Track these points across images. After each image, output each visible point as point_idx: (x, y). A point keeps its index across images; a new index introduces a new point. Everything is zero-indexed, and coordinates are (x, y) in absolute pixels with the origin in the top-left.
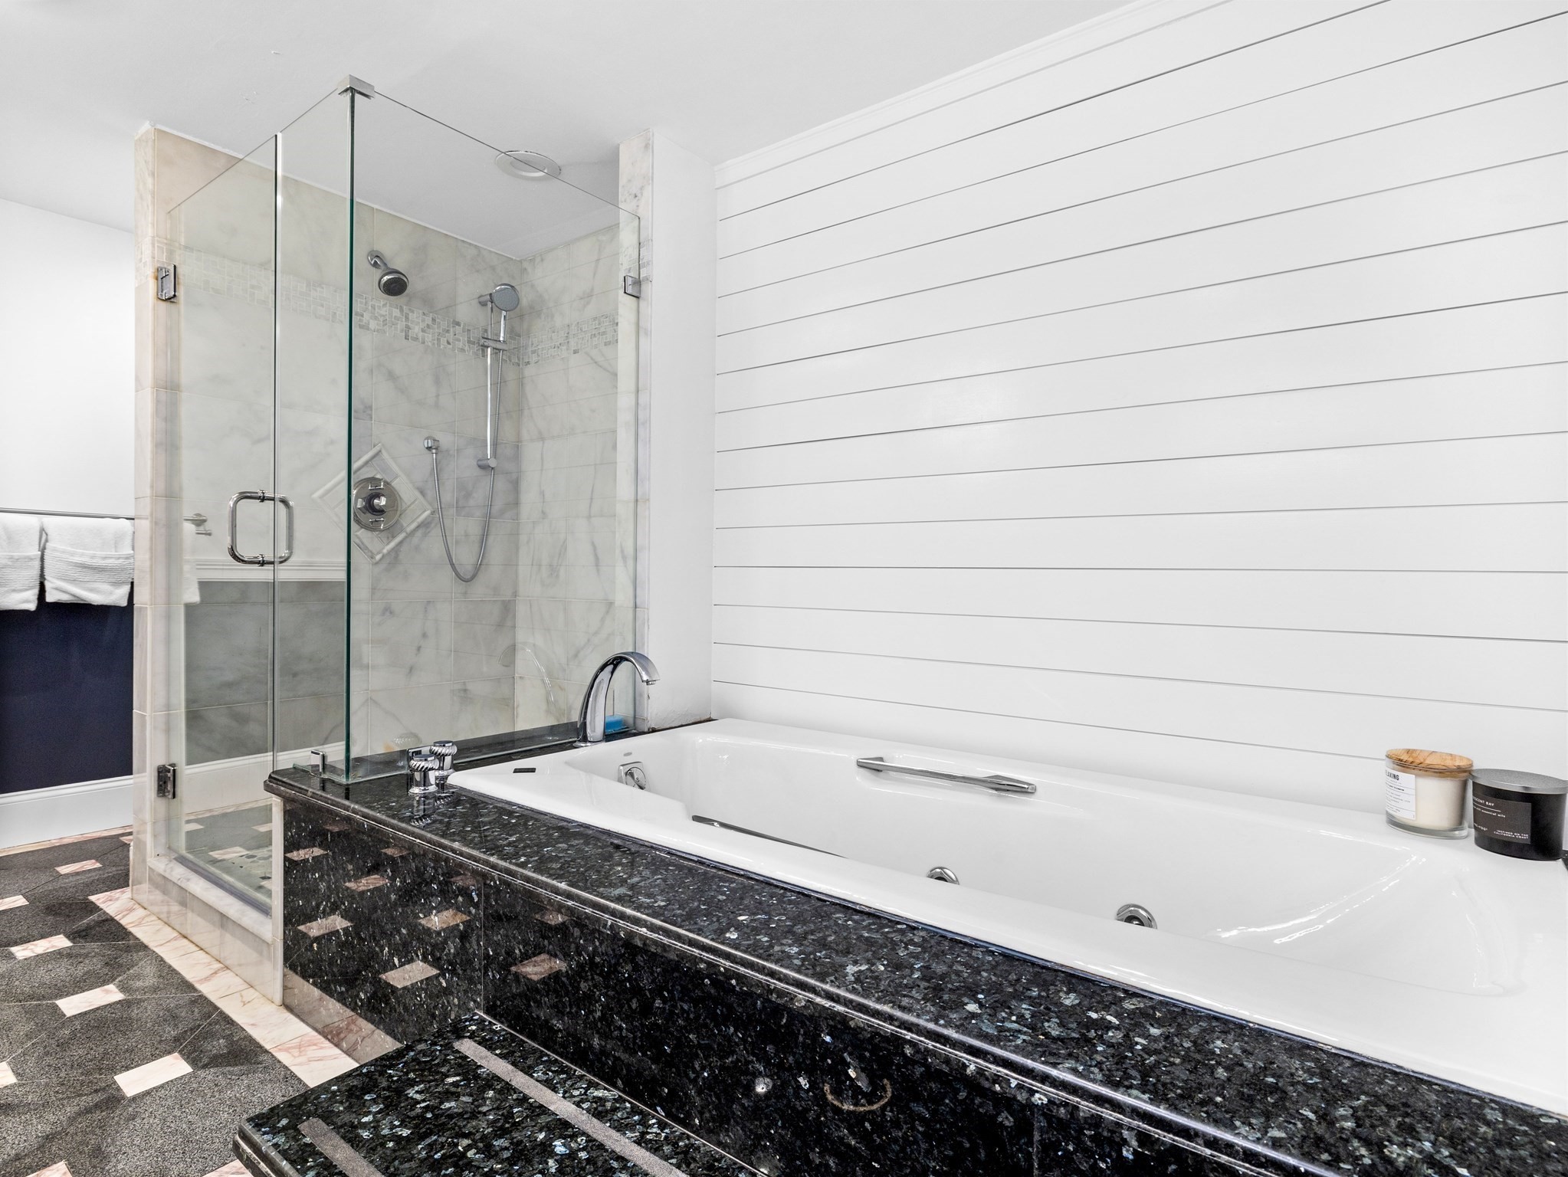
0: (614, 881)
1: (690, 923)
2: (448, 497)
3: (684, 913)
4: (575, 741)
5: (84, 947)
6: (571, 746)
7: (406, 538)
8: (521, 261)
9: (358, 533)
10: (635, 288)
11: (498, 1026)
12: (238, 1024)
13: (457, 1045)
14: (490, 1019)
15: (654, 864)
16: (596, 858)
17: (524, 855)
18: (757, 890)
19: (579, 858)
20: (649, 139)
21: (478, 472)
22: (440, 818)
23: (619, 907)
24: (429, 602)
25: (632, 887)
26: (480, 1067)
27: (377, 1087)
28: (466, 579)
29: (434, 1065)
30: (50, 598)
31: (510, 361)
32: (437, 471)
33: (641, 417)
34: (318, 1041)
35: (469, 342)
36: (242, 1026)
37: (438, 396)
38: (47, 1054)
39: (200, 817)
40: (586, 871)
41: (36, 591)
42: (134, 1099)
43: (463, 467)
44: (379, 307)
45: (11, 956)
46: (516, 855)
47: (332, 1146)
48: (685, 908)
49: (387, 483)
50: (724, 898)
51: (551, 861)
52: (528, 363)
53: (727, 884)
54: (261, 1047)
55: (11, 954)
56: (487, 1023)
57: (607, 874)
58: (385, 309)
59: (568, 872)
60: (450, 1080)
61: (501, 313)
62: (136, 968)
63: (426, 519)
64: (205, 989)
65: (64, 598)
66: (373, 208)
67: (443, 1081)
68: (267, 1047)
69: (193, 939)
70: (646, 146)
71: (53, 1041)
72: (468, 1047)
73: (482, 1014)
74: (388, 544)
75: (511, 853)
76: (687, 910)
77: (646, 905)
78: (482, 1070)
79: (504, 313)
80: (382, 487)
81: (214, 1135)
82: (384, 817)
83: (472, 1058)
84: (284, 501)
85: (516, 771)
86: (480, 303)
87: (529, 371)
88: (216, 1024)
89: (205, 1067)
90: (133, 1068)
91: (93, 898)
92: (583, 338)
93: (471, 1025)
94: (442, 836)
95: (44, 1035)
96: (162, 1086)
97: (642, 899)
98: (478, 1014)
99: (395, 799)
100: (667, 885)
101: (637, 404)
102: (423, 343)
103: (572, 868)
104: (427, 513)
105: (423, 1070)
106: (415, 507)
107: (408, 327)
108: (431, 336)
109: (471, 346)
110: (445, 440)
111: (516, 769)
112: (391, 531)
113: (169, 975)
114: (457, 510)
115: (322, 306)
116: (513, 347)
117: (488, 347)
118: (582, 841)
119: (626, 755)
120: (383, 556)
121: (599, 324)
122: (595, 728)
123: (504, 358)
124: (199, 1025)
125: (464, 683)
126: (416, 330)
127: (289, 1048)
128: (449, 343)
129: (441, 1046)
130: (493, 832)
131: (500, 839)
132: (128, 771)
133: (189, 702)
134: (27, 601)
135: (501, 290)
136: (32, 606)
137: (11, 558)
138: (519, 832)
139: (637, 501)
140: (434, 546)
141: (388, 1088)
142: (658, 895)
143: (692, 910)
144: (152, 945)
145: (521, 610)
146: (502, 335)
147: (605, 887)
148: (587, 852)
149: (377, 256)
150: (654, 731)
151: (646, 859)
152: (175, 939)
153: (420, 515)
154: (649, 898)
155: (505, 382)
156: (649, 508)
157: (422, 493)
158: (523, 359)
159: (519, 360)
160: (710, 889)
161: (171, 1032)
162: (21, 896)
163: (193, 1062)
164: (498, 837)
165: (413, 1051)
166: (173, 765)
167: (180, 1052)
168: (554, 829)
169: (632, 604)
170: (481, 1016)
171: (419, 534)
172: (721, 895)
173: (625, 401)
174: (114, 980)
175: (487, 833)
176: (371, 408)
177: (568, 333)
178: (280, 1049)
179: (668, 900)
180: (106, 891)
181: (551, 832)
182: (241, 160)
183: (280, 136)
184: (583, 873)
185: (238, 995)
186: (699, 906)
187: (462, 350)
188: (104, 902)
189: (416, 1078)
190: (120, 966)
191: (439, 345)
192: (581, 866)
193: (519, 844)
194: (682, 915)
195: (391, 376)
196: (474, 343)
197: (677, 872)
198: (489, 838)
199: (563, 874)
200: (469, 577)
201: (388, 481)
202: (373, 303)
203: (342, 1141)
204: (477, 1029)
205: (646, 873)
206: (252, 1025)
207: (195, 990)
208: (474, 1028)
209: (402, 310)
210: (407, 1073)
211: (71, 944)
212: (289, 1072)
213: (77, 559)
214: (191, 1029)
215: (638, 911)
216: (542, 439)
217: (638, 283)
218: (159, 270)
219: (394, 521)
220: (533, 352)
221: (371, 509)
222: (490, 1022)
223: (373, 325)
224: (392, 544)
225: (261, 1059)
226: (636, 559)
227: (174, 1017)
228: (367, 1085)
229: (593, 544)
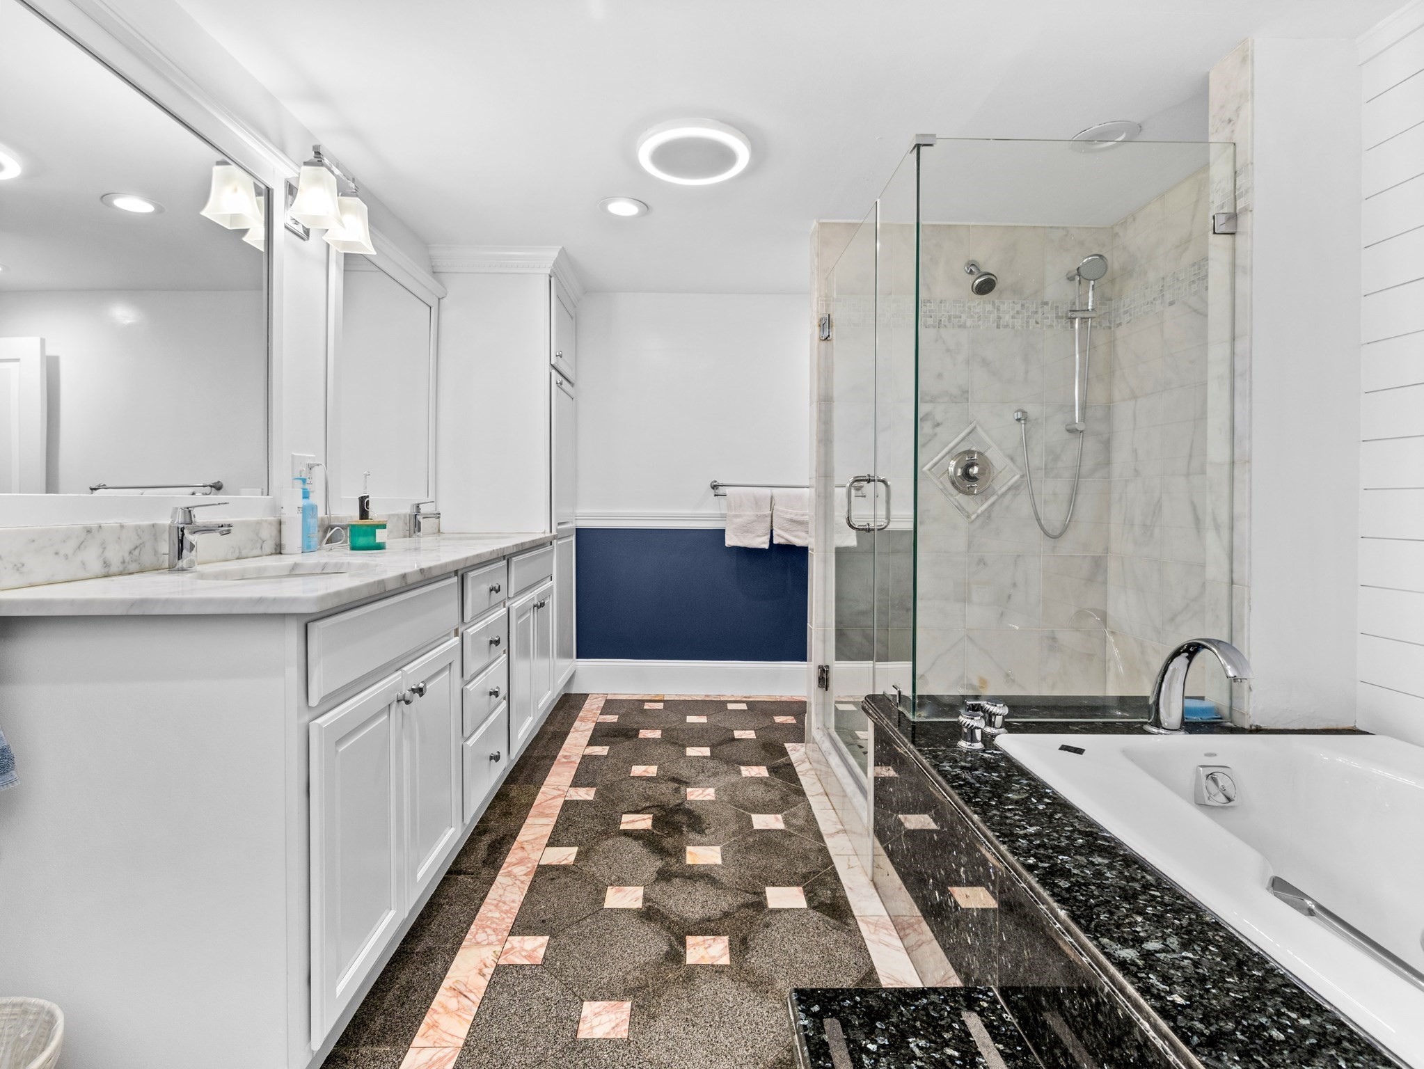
0: (1125, 935)
1: (1210, 1054)
2: (1037, 461)
3: (1207, 1032)
4: (1146, 723)
5: (773, 780)
6: (1139, 730)
7: (997, 500)
8: (1112, 228)
9: (957, 497)
10: (1231, 224)
11: (1008, 1016)
12: (841, 883)
13: (965, 1015)
14: (1002, 1003)
15: (1189, 932)
16: (1115, 892)
17: (1034, 856)
18: (1346, 1051)
19: (1094, 884)
20: (1248, 50)
21: (1067, 435)
22: (972, 781)
23: (1119, 976)
24: (1019, 556)
25: (1147, 955)
26: (979, 1054)
27: (889, 1019)
28: (1054, 537)
29: (940, 1025)
30: (775, 542)
31: (1101, 326)
32: (1027, 440)
33: (1238, 367)
34: (889, 927)
35: (1058, 317)
36: (844, 886)
37: (1027, 372)
38: (739, 851)
39: (856, 700)
40: (1096, 905)
41: (769, 536)
42: (772, 911)
43: (1053, 433)
44: (974, 307)
45: (739, 772)
46: (1027, 853)
47: (840, 1056)
48: (1211, 1025)
49: (980, 453)
50: (1282, 1037)
51: (1061, 876)
52: (1120, 324)
53: (1294, 1016)
54: (851, 911)
55: (740, 770)
56: (999, 1007)
57: (1121, 922)
58: (979, 307)
59: (1075, 898)
60: (949, 1051)
61: (1089, 283)
62: (795, 808)
63: (1016, 482)
64: (830, 843)
65: (782, 541)
66: (969, 226)
67: (942, 1048)
68: (856, 913)
69: (831, 798)
70: (1244, 60)
71: (743, 844)
72: (974, 1023)
73: (997, 993)
74: (982, 505)
75: (1023, 849)
76: (1213, 1028)
77: (1156, 991)
78: (981, 1060)
79: (1092, 283)
80: (975, 458)
81: (807, 970)
82: (927, 765)
83: (975, 1039)
84: (883, 481)
85: (1064, 748)
86: (1068, 278)
87: (1120, 333)
88: (829, 876)
89: (814, 908)
90: (776, 886)
91: (786, 745)
92: (1179, 288)
93: (983, 1000)
94: (967, 803)
95: (740, 837)
96: (788, 910)
97: (1153, 979)
98: (993, 992)
99: (943, 748)
100: (1198, 973)
101: (1233, 353)
102: (1013, 328)
103: (1082, 895)
104: (1017, 477)
105: (929, 1025)
106: (1004, 473)
107: (999, 318)
108: (1020, 320)
109: (1059, 320)
110: (1033, 410)
111: (1063, 746)
112: (984, 494)
113: (811, 819)
114: (1046, 473)
115: (931, 317)
116: (1103, 312)
117: (1075, 318)
118: (1106, 861)
119: (1207, 755)
120: (978, 516)
121: (1199, 269)
122: (1171, 712)
123: (1094, 324)
124: (819, 872)
125: (1053, 631)
126: (1007, 318)
127: (870, 923)
128: (1037, 323)
129: (951, 1007)
130: (1015, 815)
131: (1018, 827)
132: (805, 659)
133: (838, 622)
134: (764, 543)
135: (1089, 262)
136: (766, 546)
137: (757, 515)
138: (1041, 825)
139: (1233, 463)
140: (1022, 506)
141: (896, 1026)
142: (1178, 984)
143: (1221, 1033)
144: (808, 794)
145: (1113, 566)
146: (1090, 304)
147: (1111, 938)
148: (1107, 879)
149: (973, 265)
150: (1258, 730)
151: (1180, 920)
152: (821, 794)
153: (1010, 479)
154: (1164, 982)
155: (1095, 347)
156: (1250, 471)
157: (1012, 459)
158: (1115, 321)
159: (1110, 322)
160: (1262, 1011)
161: (802, 869)
162: (753, 731)
163: (809, 900)
164: (1018, 823)
165: (926, 998)
166: (827, 667)
167: (804, 888)
168: (1080, 832)
169: (1226, 579)
170: (995, 995)
171: (1009, 497)
172: (1278, 1029)
173: (1218, 352)
174: (782, 812)
175: (1009, 815)
176: (967, 392)
177: (1163, 286)
178: (863, 920)
179: (1189, 998)
180: (794, 742)
181: (1076, 836)
182: (861, 224)
183: (878, 201)
184: (1091, 908)
185: (846, 857)
186: (1233, 1032)
187: (1051, 326)
188: (791, 750)
189: (921, 1030)
190: (788, 803)
191: (1028, 327)
192: (1093, 897)
193: (1036, 840)
194: (1202, 1034)
195: (985, 362)
196: (1062, 317)
197: (1219, 959)
198: (1008, 821)
199: (1068, 899)
200: (1058, 534)
201: (982, 451)
202: (969, 304)
203: (848, 1057)
204: (988, 1009)
205: (1173, 942)
206: (850, 888)
207: (823, 841)
208: (985, 1005)
209: (994, 304)
210: (915, 1020)
211: (768, 776)
212: (864, 944)
213: (789, 516)
214: (814, 873)
215: (1142, 995)
216: (1134, 397)
217: (1233, 217)
218: (821, 320)
219: (987, 485)
220: (1126, 312)
221: (967, 475)
222: (1002, 1006)
223: (969, 323)
224: (986, 506)
225: (849, 921)
226: (1232, 529)
227: (807, 858)
228: (882, 1011)
229: (1192, 503)
